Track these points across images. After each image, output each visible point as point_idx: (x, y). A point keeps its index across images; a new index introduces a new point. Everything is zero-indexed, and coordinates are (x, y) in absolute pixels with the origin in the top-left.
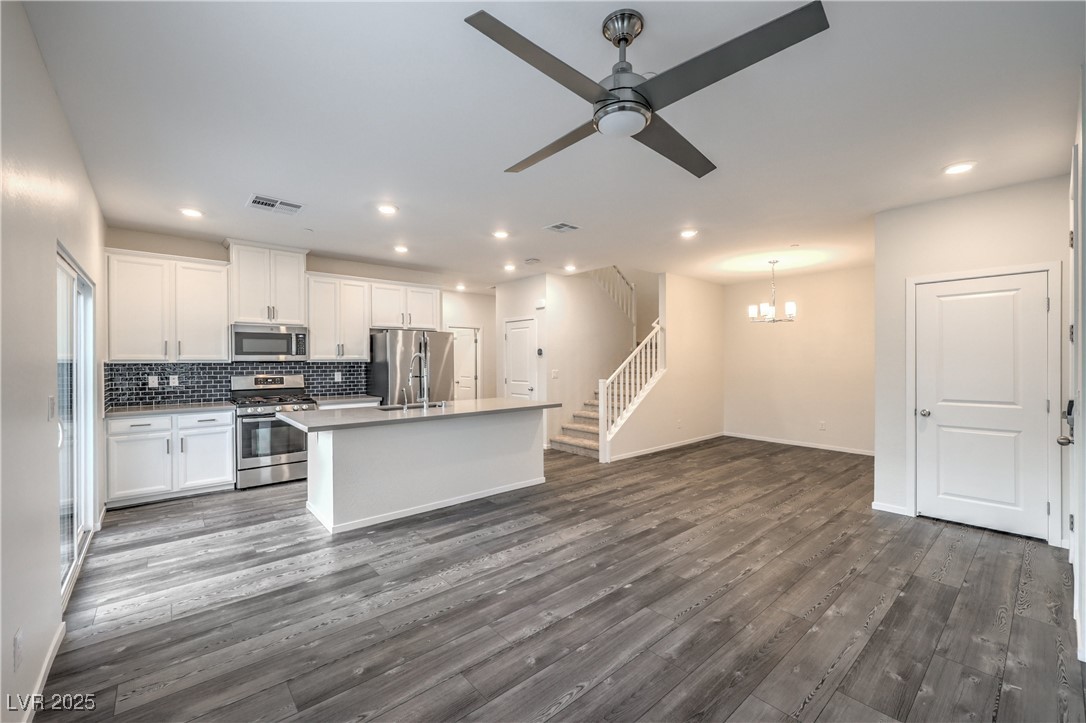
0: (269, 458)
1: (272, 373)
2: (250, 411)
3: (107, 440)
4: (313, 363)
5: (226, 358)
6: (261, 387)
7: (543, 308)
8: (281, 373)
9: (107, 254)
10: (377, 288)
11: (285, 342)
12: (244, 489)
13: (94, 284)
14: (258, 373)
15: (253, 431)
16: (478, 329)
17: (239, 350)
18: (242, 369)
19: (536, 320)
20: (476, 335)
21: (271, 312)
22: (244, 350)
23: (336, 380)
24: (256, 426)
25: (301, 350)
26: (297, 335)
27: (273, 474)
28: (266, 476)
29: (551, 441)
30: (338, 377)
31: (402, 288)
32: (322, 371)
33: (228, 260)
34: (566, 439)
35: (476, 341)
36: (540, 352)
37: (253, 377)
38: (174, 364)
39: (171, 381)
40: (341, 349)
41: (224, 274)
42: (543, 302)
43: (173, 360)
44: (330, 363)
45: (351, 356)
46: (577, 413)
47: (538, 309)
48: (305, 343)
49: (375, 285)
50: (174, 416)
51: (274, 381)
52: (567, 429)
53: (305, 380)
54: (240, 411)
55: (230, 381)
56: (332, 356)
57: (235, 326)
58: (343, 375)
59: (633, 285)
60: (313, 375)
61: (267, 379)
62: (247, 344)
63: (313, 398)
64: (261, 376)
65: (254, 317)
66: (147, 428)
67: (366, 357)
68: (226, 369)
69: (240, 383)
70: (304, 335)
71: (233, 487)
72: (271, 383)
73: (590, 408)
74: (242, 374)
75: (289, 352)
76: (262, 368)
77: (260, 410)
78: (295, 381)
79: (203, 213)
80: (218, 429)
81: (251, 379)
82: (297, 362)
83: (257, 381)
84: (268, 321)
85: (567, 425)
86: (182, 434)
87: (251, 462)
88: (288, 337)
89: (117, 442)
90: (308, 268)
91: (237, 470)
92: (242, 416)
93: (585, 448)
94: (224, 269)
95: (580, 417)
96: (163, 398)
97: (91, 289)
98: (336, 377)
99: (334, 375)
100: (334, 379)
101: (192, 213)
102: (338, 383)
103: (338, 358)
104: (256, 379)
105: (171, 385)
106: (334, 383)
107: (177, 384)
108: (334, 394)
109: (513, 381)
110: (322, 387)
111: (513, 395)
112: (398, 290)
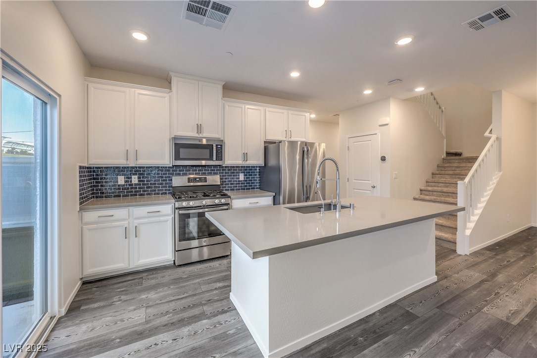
0: (197, 241)
1: (199, 174)
2: (184, 204)
3: (82, 228)
4: (226, 167)
5: (169, 163)
6: (192, 184)
7: (387, 124)
8: (204, 174)
9: (86, 83)
10: (269, 111)
11: (208, 151)
12: (180, 266)
13: (60, 96)
14: (190, 174)
15: (186, 220)
17: (177, 157)
18: (180, 171)
19: (379, 135)
21: (199, 128)
22: (181, 157)
23: (240, 179)
24: (188, 216)
25: (220, 157)
26: (217, 145)
27: (200, 254)
28: (195, 255)
30: (242, 177)
31: (285, 112)
32: (231, 173)
33: (171, 89)
36: (383, 159)
37: (187, 177)
38: (132, 167)
39: (133, 179)
40: (245, 156)
41: (167, 99)
42: (387, 120)
43: (132, 164)
44: (237, 167)
45: (251, 162)
47: (380, 126)
48: (222, 151)
49: (268, 109)
50: (131, 208)
51: (200, 180)
53: (221, 179)
54: (177, 205)
55: (171, 180)
56: (240, 162)
57: (175, 138)
58: (245, 175)
59: (443, 108)
60: (225, 176)
61: (196, 178)
62: (182, 151)
63: (226, 192)
64: (192, 176)
65: (188, 132)
66: (111, 218)
67: (261, 162)
68: (169, 171)
69: (178, 181)
70: (221, 145)
71: (173, 263)
72: (198, 181)
74: (179, 174)
75: (211, 158)
76: (193, 170)
77: (191, 203)
78: (214, 179)
80: (162, 218)
81: (185, 178)
82: (215, 166)
83: (189, 180)
84: (197, 135)
86: (136, 222)
87: (185, 244)
88: (209, 147)
89: (89, 230)
90: (224, 96)
91: (176, 251)
92: (179, 208)
94: (167, 96)
96: (127, 192)
97: (56, 99)
98: (240, 177)
99: (239, 175)
100: (239, 178)
101: (140, 36)
102: (242, 181)
103: (244, 163)
104: (189, 179)
105: (133, 182)
106: (239, 181)
107: (137, 182)
108: (239, 189)
109: (355, 180)
110: (232, 184)
111: (355, 190)
112: (283, 113)
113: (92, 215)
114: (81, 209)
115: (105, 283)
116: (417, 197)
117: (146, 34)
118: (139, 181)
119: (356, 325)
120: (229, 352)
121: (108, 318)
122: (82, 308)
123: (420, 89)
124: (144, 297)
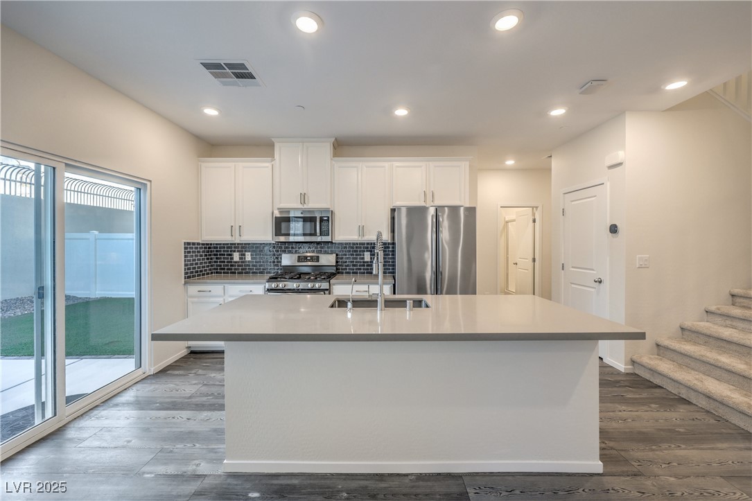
3: (187, 300)
5: (271, 238)
6: (302, 264)
7: (620, 164)
8: (316, 251)
9: (200, 163)
10: (397, 167)
11: (311, 224)
13: (150, 181)
16: (537, 207)
17: (279, 232)
19: (608, 185)
20: (534, 214)
21: (303, 198)
22: (284, 232)
23: (366, 260)
25: (325, 231)
26: (322, 217)
29: (633, 362)
30: (367, 257)
31: (423, 164)
32: (353, 251)
33: (273, 156)
34: (665, 367)
35: (534, 221)
36: (614, 229)
37: (297, 255)
39: (246, 257)
40: (362, 230)
41: (269, 169)
42: (620, 155)
43: (236, 241)
44: (361, 243)
45: (371, 237)
46: (688, 324)
47: (611, 167)
48: (328, 224)
50: (226, 285)
51: (312, 259)
52: (667, 348)
53: (336, 258)
54: (267, 286)
55: (281, 259)
56: (353, 237)
58: (371, 255)
60: (346, 255)
61: (306, 257)
62: (284, 225)
66: (209, 293)
68: (275, 247)
69: (287, 260)
70: (328, 217)
72: (308, 261)
73: (719, 320)
74: (286, 252)
75: (315, 234)
77: (281, 286)
78: (328, 259)
79: (220, 111)
81: (295, 257)
83: (299, 259)
85: (666, 343)
88: (314, 219)
89: (193, 303)
90: (335, 155)
92: (269, 290)
93: (709, 397)
94: (270, 164)
95: (697, 333)
96: (242, 269)
97: (146, 184)
98: (365, 256)
99: (363, 255)
100: (363, 258)
101: (211, 112)
102: (368, 262)
103: (360, 239)
104: (299, 257)
105: (247, 259)
106: (364, 262)
107: (250, 259)
108: (364, 273)
109: (573, 267)
110: (354, 265)
111: (573, 286)
112: (421, 167)
113: (193, 289)
114: (186, 283)
115: (203, 355)
116: (713, 308)
117: (217, 109)
118: (252, 258)
119: (362, 477)
120: (209, 447)
121: (172, 385)
122: (168, 372)
123: (677, 85)
124: (213, 375)
